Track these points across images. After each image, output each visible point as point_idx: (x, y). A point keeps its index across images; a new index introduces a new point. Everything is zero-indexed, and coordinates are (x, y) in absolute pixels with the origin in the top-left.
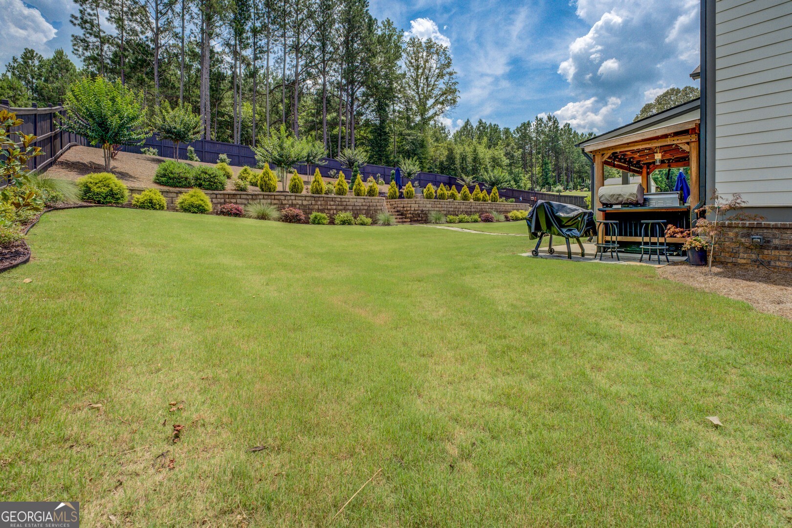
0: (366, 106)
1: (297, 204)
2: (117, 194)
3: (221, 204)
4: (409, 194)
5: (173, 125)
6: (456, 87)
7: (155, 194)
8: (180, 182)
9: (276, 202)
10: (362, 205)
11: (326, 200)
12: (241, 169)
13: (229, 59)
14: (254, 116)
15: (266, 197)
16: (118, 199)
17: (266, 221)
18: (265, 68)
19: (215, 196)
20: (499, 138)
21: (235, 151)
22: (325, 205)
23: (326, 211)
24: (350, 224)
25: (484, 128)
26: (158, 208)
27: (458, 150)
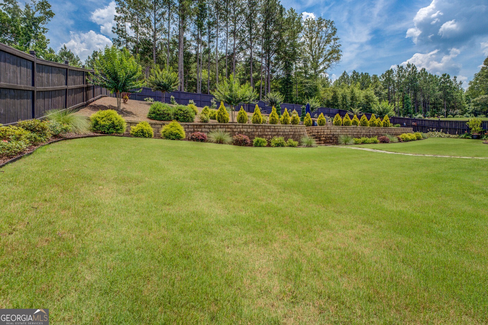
0: (277, 66)
1: (244, 131)
2: (117, 126)
3: (191, 132)
4: (322, 122)
5: (161, 80)
6: (339, 48)
7: (145, 125)
8: (164, 117)
9: (229, 130)
10: (290, 132)
11: (264, 128)
12: (203, 109)
13: (194, 44)
14: (208, 78)
15: (222, 126)
16: (118, 130)
17: (223, 145)
18: (215, 47)
19: (187, 126)
20: (369, 82)
21: (198, 98)
22: (263, 132)
23: (264, 136)
24: (283, 146)
25: (357, 76)
26: (147, 136)
27: (340, 92)
